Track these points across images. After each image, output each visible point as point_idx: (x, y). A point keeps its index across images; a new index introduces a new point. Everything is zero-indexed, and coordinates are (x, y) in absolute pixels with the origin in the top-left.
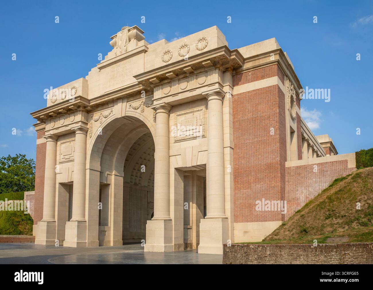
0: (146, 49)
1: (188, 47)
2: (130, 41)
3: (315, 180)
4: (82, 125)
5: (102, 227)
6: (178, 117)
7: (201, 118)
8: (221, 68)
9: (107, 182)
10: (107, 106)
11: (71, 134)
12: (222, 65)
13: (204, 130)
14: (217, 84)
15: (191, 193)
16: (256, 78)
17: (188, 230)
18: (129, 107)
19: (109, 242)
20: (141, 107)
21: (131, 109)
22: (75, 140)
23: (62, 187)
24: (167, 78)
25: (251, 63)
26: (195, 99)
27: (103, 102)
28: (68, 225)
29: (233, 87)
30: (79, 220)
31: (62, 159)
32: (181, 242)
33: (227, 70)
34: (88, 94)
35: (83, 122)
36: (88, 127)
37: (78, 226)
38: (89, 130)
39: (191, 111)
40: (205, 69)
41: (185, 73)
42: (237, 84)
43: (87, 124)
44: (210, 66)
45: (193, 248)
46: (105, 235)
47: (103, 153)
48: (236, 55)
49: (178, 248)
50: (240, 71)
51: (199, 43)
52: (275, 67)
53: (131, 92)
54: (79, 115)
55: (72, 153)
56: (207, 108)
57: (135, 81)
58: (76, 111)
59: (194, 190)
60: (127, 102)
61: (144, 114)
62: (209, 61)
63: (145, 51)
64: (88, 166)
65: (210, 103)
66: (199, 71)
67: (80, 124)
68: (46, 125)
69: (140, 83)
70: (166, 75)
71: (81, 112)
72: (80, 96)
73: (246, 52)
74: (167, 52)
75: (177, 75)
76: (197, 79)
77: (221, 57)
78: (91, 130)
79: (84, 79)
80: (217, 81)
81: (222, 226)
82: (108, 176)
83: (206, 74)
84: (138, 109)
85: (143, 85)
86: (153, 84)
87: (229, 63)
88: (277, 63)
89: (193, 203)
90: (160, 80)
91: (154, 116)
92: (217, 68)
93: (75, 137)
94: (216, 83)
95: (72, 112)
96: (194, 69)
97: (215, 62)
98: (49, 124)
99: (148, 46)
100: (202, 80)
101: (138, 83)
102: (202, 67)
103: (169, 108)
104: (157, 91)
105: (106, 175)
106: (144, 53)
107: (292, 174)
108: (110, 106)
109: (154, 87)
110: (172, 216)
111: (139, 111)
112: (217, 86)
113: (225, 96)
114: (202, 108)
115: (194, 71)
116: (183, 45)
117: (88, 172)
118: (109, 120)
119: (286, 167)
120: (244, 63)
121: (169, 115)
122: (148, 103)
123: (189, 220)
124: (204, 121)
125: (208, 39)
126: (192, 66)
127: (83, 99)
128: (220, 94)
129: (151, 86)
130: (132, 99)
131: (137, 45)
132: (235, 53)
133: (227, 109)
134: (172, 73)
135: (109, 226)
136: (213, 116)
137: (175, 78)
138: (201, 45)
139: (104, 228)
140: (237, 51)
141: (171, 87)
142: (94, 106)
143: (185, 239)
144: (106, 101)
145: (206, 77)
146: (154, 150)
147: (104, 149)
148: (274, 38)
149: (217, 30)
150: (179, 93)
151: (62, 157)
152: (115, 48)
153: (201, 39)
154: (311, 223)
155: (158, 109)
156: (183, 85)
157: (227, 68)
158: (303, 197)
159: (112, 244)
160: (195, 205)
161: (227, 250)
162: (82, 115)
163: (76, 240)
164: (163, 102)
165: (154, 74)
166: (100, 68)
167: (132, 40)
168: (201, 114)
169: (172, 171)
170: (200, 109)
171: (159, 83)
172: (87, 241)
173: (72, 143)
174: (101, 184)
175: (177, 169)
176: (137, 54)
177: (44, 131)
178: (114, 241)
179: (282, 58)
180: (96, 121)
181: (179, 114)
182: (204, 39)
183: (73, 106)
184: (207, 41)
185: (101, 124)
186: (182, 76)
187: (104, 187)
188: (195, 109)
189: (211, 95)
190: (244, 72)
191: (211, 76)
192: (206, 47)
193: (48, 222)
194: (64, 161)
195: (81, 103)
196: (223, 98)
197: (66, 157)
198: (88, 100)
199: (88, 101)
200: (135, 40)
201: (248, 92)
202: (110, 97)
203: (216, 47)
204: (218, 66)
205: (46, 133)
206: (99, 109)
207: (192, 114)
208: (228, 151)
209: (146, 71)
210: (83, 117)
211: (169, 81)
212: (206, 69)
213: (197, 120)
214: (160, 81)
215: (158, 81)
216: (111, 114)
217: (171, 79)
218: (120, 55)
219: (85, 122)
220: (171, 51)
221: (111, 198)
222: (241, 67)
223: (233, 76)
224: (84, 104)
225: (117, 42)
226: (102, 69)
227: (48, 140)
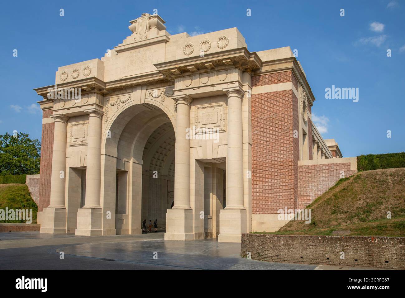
0: (167, 39)
1: (209, 43)
2: (150, 29)
3: (323, 178)
4: (96, 108)
5: (119, 215)
6: (199, 110)
7: (222, 112)
8: (241, 68)
9: (124, 168)
10: (125, 92)
11: (84, 116)
12: (242, 65)
13: (224, 125)
14: (237, 83)
15: (212, 184)
16: (273, 82)
17: (208, 219)
18: (148, 95)
19: (127, 230)
20: (161, 96)
21: (151, 97)
22: (88, 123)
23: (73, 172)
24: (188, 71)
25: (268, 67)
26: (216, 94)
27: (121, 86)
28: (81, 212)
29: (251, 87)
30: (93, 207)
31: (74, 141)
32: (202, 231)
33: (246, 70)
34: (104, 76)
35: (97, 105)
36: (104, 110)
37: (92, 214)
38: (105, 114)
39: (211, 105)
40: (225, 67)
41: (206, 68)
42: (256, 85)
43: (102, 107)
44: (231, 65)
45: (213, 237)
46: (123, 223)
47: (120, 139)
48: (254, 57)
49: (198, 236)
50: (259, 72)
51: (220, 41)
52: (290, 74)
53: (151, 80)
54: (93, 97)
55: (86, 136)
56: (227, 104)
57: (155, 70)
58: (90, 93)
59: (214, 182)
60: (147, 90)
61: (165, 103)
62: (230, 60)
63: (166, 41)
64: (103, 151)
65: (230, 99)
66: (219, 68)
67: (94, 106)
68: (54, 104)
69: (160, 72)
70: (188, 68)
71: (95, 94)
72: (94, 78)
73: (264, 56)
74: (189, 46)
75: (198, 69)
76: (217, 75)
77: (241, 58)
78: (107, 114)
79: (100, 60)
80: (237, 79)
81: (241, 217)
82: (126, 162)
83: (226, 72)
84: (158, 98)
85: (164, 75)
86: (174, 74)
87: (248, 64)
88: (291, 70)
89: (213, 194)
90: (181, 71)
91: (175, 107)
92: (237, 67)
93: (89, 120)
94: (236, 81)
95: (86, 93)
96: (215, 65)
97: (235, 61)
98: (58, 103)
99: (169, 37)
100: (222, 77)
101: (158, 72)
102: (223, 65)
103: (190, 101)
104: (178, 82)
105: (124, 162)
106: (165, 43)
107: (304, 172)
108: (128, 92)
109: (176, 78)
110: (193, 206)
111: (159, 99)
112: (237, 84)
113: (244, 94)
114: (222, 104)
115: (215, 68)
116: (205, 41)
117: (103, 157)
118: (127, 106)
119: (299, 165)
120: (262, 66)
121: (190, 107)
122: (169, 92)
123: (210, 210)
124: (224, 116)
125: (229, 39)
126: (214, 62)
127: (98, 81)
128: (240, 92)
129: (172, 77)
130: (152, 87)
131: (158, 34)
132: (253, 56)
133: (246, 107)
134: (193, 67)
135: (127, 214)
136: (233, 112)
137: (196, 71)
138: (222, 44)
139: (122, 216)
140: (255, 54)
141: (192, 80)
142: (110, 89)
143: (206, 229)
144: (124, 86)
145: (227, 74)
146: (174, 140)
147: (122, 135)
148: (289, 47)
149: (237, 31)
150: (200, 87)
151: (73, 139)
152: (135, 33)
153: (222, 37)
154: (319, 217)
155: (179, 100)
156: (204, 80)
157: (246, 69)
158: (313, 193)
159: (130, 233)
160: (215, 196)
161: (245, 240)
162: (97, 98)
163: (89, 228)
164: (184, 94)
165: (175, 65)
166: (118, 52)
167: (153, 28)
168: (222, 109)
169: (193, 162)
170: (220, 104)
171: (180, 74)
172: (102, 229)
173: (85, 126)
174: (118, 171)
175: (198, 161)
176: (158, 43)
177: (52, 110)
178: (132, 230)
179: (295, 66)
180: (112, 106)
181: (200, 107)
182: (224, 38)
183: (86, 87)
184: (227, 41)
185: (118, 109)
186: (204, 71)
187: (121, 175)
188: (216, 104)
189: (232, 92)
190: (262, 74)
191: (231, 74)
192: (227, 46)
193: (56, 209)
194: (75, 144)
195: (95, 85)
196: (243, 96)
197: (78, 140)
198: (103, 82)
199: (104, 84)
200: (156, 28)
201: (266, 93)
202: (128, 82)
203: (236, 47)
204: (238, 66)
205: (54, 113)
206: (116, 93)
207: (212, 108)
208: (246, 146)
209: (167, 61)
210: (98, 100)
211: (190, 74)
212: (227, 67)
213: (217, 115)
214: (181, 73)
215: (179, 73)
216: (129, 100)
217: (192, 72)
218: (140, 41)
219: (100, 104)
220: (192, 45)
221: (129, 185)
222: (259, 69)
223: (252, 77)
224: (100, 87)
225: (137, 27)
226: (119, 52)
227: (57, 120)
